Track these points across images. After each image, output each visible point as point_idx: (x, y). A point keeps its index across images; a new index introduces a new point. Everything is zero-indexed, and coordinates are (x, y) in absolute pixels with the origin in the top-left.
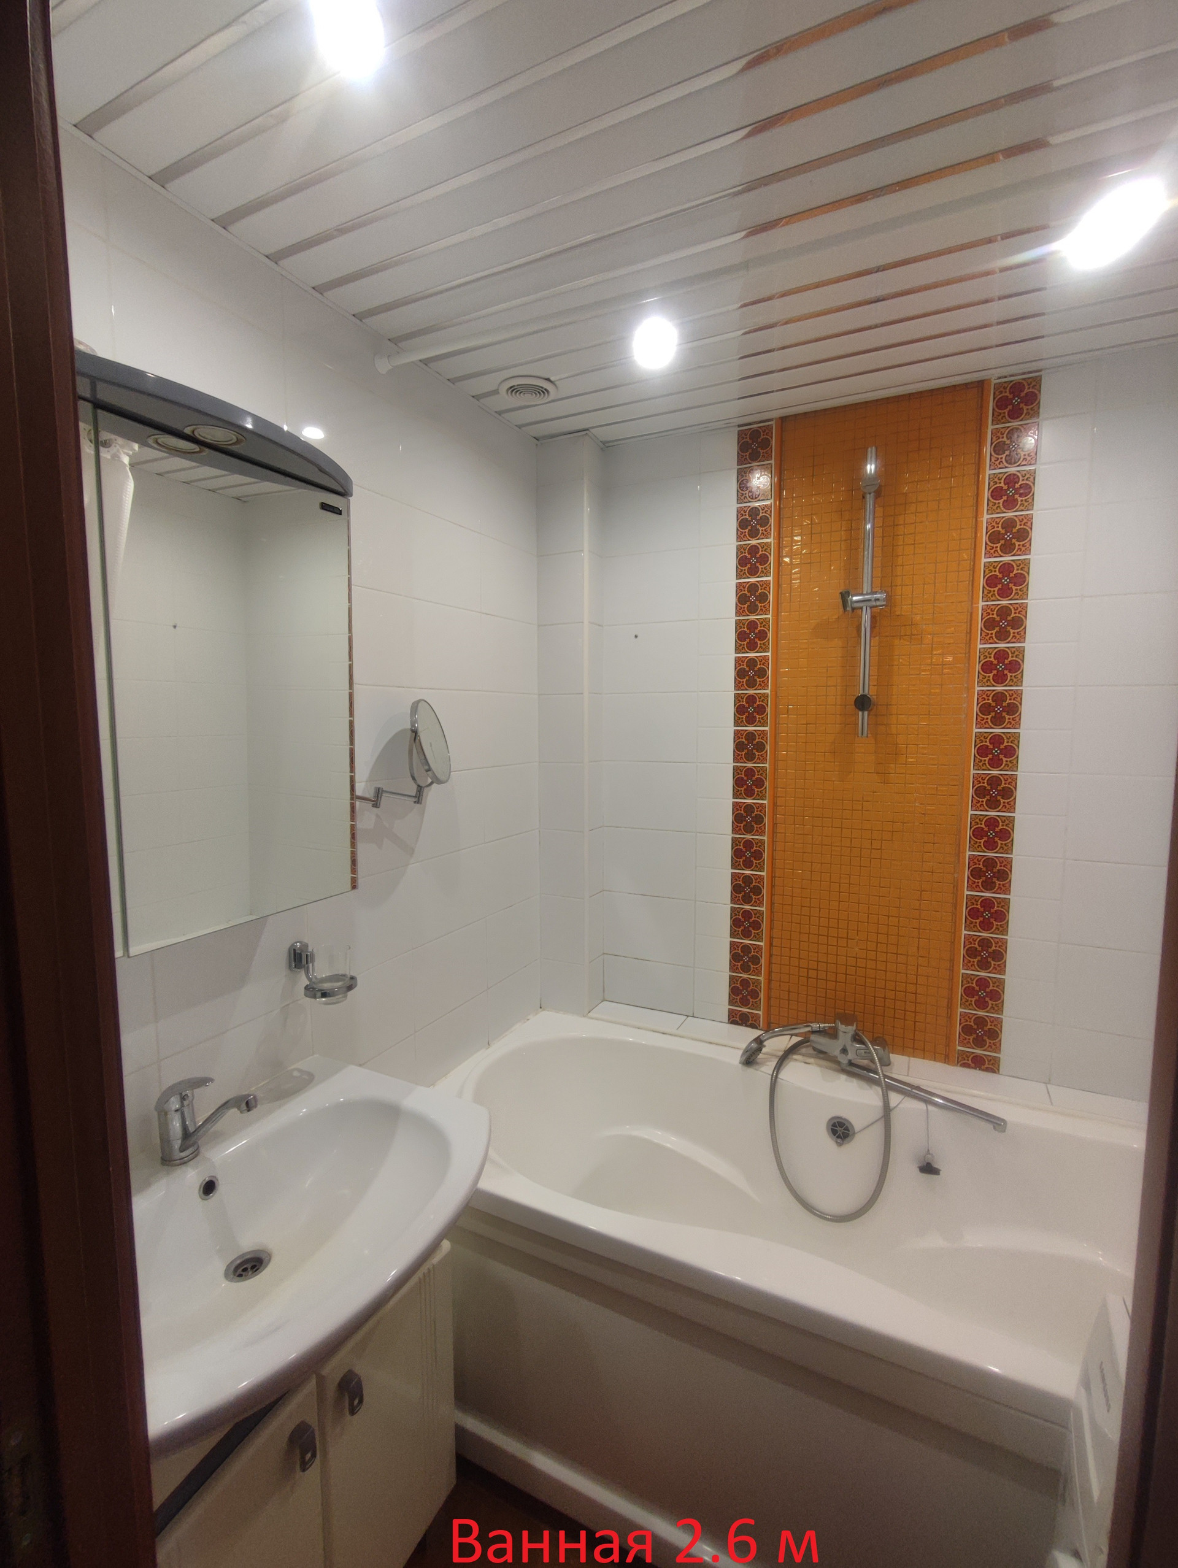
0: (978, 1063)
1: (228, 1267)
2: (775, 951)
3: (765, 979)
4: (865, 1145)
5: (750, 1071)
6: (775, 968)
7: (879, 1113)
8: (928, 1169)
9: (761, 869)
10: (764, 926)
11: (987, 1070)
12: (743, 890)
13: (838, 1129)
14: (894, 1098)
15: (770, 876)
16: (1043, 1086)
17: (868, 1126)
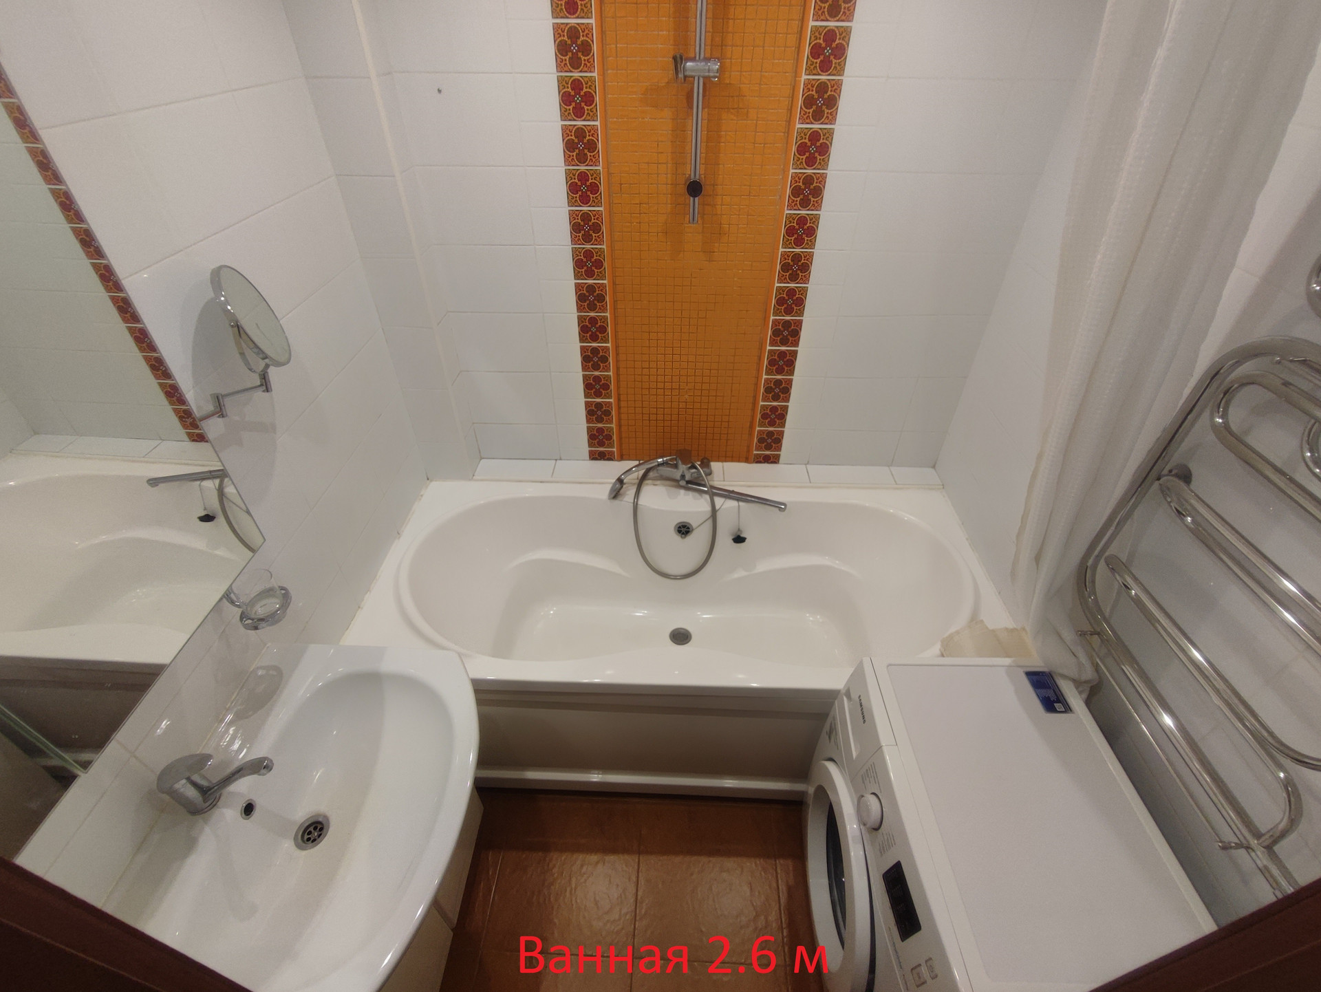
0: (767, 460)
1: (295, 839)
2: (623, 404)
3: (616, 426)
4: (699, 538)
5: (616, 502)
6: (624, 416)
7: (709, 515)
8: (739, 539)
9: (606, 341)
10: (612, 387)
11: (772, 462)
12: (591, 359)
13: (682, 529)
14: (719, 501)
15: (614, 347)
16: (804, 466)
17: (701, 524)
